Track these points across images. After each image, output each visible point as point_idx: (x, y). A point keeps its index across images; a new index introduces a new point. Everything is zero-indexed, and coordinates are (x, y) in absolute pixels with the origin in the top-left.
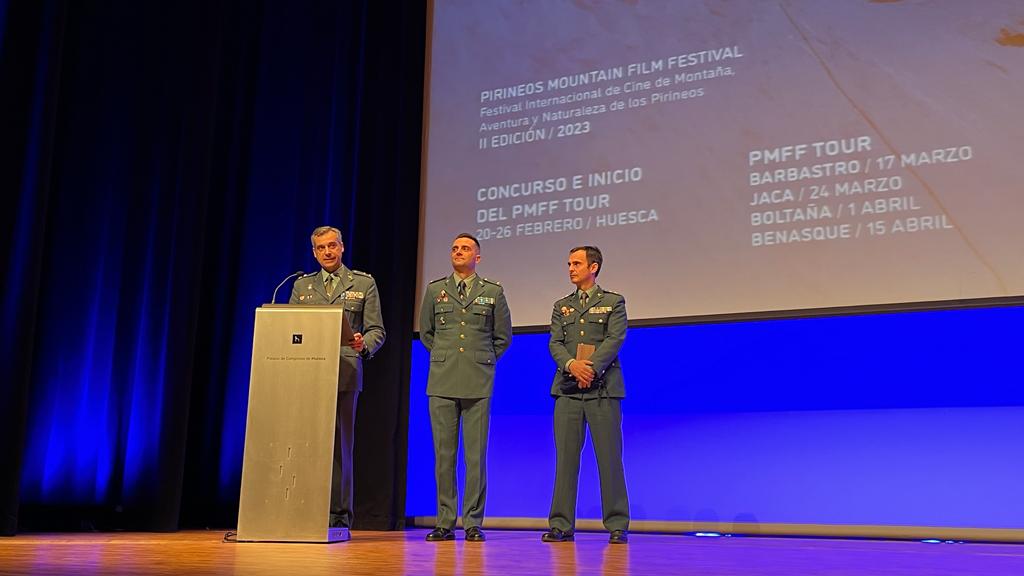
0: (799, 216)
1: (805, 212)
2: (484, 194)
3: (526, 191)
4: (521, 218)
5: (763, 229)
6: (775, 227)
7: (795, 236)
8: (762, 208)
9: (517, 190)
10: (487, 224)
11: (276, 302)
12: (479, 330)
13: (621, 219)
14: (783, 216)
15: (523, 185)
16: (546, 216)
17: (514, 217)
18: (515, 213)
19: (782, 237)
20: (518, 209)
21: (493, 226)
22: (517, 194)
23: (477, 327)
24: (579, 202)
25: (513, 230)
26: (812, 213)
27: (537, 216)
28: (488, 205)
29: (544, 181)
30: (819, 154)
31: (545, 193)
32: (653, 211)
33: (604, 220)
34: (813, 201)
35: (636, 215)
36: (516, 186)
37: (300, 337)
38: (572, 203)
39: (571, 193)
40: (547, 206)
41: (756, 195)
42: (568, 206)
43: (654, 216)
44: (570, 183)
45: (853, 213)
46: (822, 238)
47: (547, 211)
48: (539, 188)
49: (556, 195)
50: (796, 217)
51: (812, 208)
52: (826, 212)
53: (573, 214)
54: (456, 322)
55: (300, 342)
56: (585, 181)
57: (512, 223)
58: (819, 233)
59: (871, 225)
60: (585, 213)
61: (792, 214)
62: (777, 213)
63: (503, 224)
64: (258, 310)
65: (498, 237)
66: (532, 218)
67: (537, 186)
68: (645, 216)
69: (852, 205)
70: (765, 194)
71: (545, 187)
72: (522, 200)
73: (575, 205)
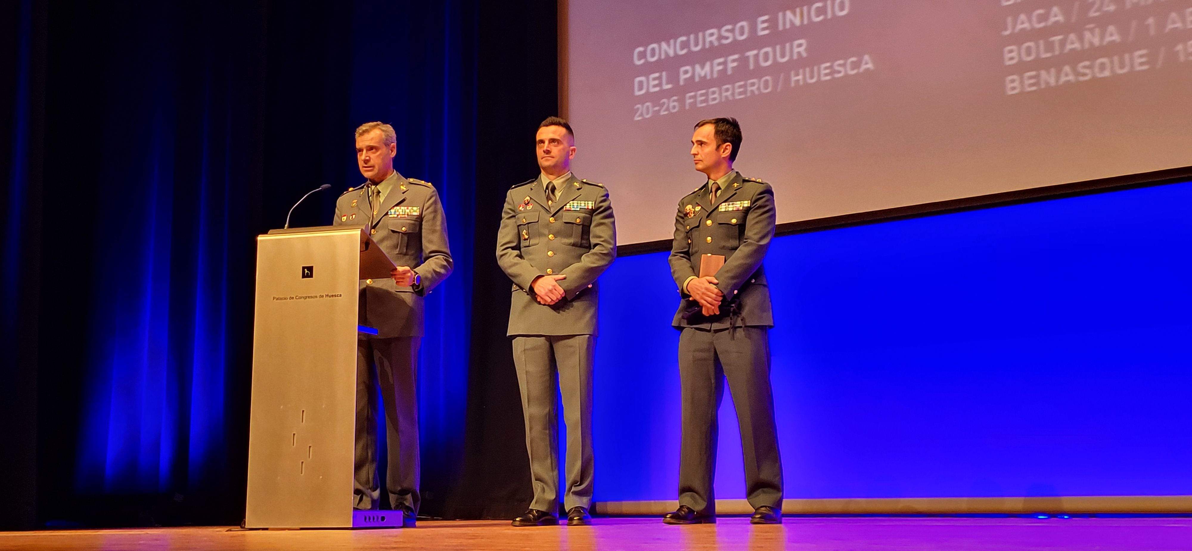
0: (1073, 44)
1: (1081, 39)
2: (642, 55)
3: (696, 44)
4: (692, 85)
5: (1021, 68)
6: (1039, 64)
7: (1068, 76)
8: (1019, 39)
9: (685, 45)
10: (649, 97)
11: (291, 226)
12: (574, 245)
13: (823, 72)
14: (1050, 47)
15: (692, 37)
16: (723, 79)
17: (682, 83)
18: (683, 77)
19: (1049, 78)
20: (686, 72)
21: (655, 98)
22: (684, 52)
23: (571, 240)
24: (766, 54)
25: (682, 101)
26: (1093, 38)
27: (712, 79)
28: (648, 69)
29: (719, 28)
31: (722, 45)
32: (866, 57)
33: (800, 77)
34: (1093, 20)
35: (844, 65)
36: (684, 38)
37: (310, 269)
38: (757, 56)
39: (754, 42)
40: (725, 63)
41: (1009, 20)
42: (751, 61)
43: (868, 64)
44: (753, 28)
45: (1152, 32)
46: (1107, 73)
47: (725, 70)
48: (713, 38)
49: (736, 47)
50: (1069, 47)
51: (1091, 30)
52: (1113, 35)
53: (759, 72)
54: (544, 235)
55: (311, 276)
56: (773, 23)
57: (680, 91)
58: (1102, 67)
59: (1180, 47)
60: (777, 69)
61: (1063, 43)
62: (1041, 43)
63: (667, 94)
64: (260, 238)
65: (663, 113)
66: (706, 83)
67: (711, 37)
68: (856, 65)
69: (1151, 21)
70: (1023, 17)
71: (721, 37)
72: (691, 59)
73: (761, 58)
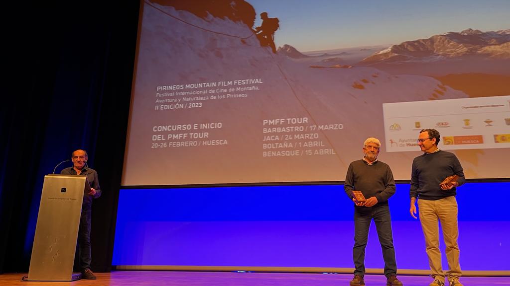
0: (281, 146)
1: (283, 145)
2: (156, 129)
3: (174, 129)
4: (171, 140)
5: (267, 150)
6: (272, 150)
7: (279, 154)
8: (267, 142)
9: (170, 128)
10: (157, 141)
11: (55, 173)
13: (213, 143)
14: (275, 146)
15: (173, 126)
16: (182, 140)
17: (168, 139)
18: (169, 137)
19: (274, 154)
21: (159, 142)
22: (170, 130)
24: (196, 135)
25: (168, 144)
26: (286, 145)
27: (178, 139)
28: (157, 133)
29: (182, 125)
30: (289, 123)
31: (182, 130)
32: (225, 141)
33: (205, 143)
34: (286, 141)
35: (219, 142)
36: (170, 126)
37: (65, 189)
38: (193, 135)
39: (193, 131)
40: (183, 135)
41: (265, 137)
42: (191, 136)
43: (226, 142)
44: (193, 127)
45: (300, 146)
46: (289, 155)
47: (183, 137)
48: (180, 128)
49: (187, 131)
50: (280, 147)
51: (286, 143)
52: (291, 145)
53: (193, 140)
55: (65, 192)
56: (199, 127)
57: (167, 141)
58: (288, 153)
59: (307, 151)
60: (198, 140)
61: (278, 145)
62: (273, 144)
63: (163, 142)
64: (46, 176)
65: (161, 147)
66: (176, 140)
67: (179, 127)
68: (222, 142)
69: (300, 143)
70: (268, 137)
71: (182, 128)
72: (172, 132)
73: (194, 136)
